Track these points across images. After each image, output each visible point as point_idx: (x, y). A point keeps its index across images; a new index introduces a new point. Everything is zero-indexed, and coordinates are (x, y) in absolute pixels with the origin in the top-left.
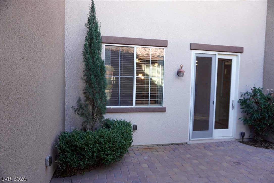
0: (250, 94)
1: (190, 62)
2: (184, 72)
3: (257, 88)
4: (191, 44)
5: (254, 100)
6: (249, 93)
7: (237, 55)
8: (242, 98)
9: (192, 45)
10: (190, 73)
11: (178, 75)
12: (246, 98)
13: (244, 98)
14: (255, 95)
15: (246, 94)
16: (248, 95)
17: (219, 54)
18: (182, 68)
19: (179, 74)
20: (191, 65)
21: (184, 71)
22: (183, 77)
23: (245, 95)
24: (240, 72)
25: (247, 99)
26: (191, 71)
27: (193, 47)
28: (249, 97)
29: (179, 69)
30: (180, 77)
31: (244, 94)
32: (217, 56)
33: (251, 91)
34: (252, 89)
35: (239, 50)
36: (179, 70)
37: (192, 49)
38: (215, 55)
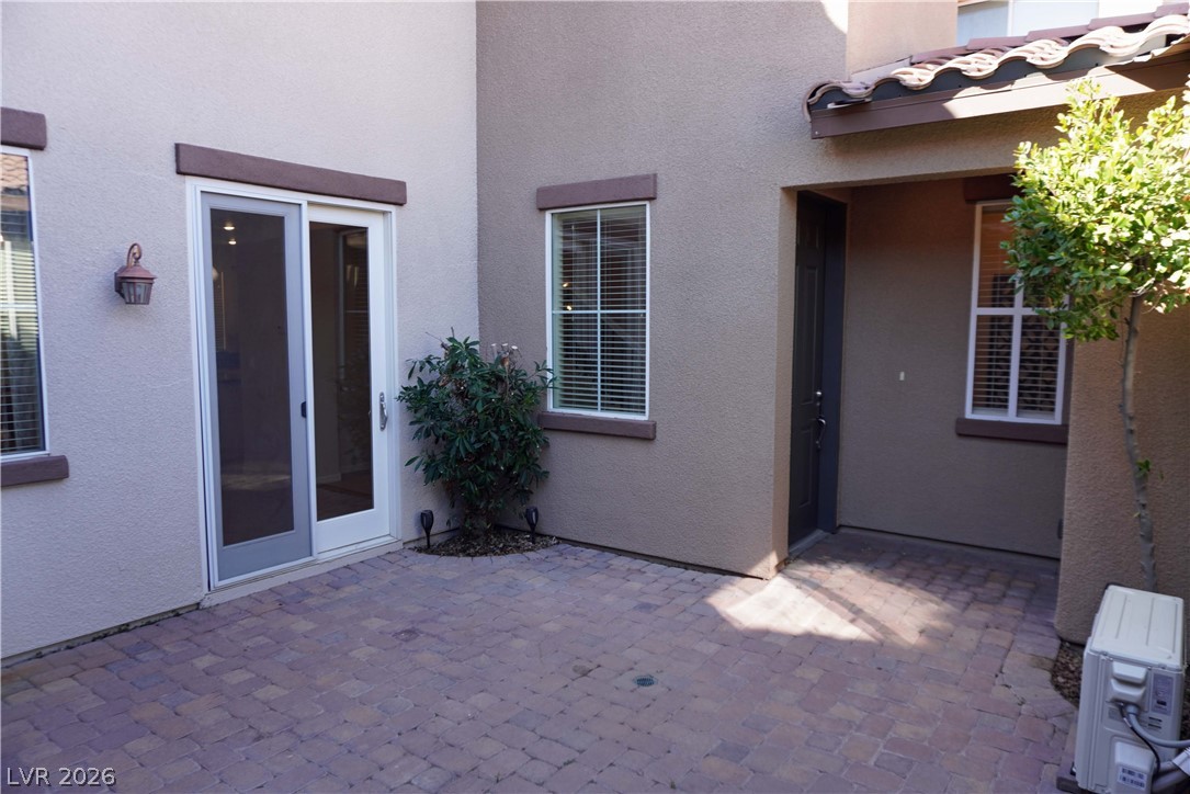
0: (438, 363)
1: (183, 234)
2: (150, 280)
3: (462, 342)
4: (177, 146)
5: (454, 387)
6: (434, 362)
7: (384, 213)
8: (414, 383)
9: (182, 154)
10: (185, 284)
11: (123, 296)
12: (426, 383)
13: (420, 380)
14: (453, 368)
15: (428, 367)
16: (433, 368)
17: (310, 204)
18: (137, 259)
19: (129, 287)
20: (186, 248)
21: (154, 274)
22: (147, 302)
23: (421, 369)
24: (400, 280)
25: (430, 385)
26: (187, 276)
27: (190, 161)
28: (436, 374)
29: (125, 264)
30: (130, 303)
31: (418, 365)
32: (304, 214)
33: (441, 353)
34: (443, 346)
35: (390, 194)
36: (123, 269)
37: (182, 170)
38: (296, 208)
